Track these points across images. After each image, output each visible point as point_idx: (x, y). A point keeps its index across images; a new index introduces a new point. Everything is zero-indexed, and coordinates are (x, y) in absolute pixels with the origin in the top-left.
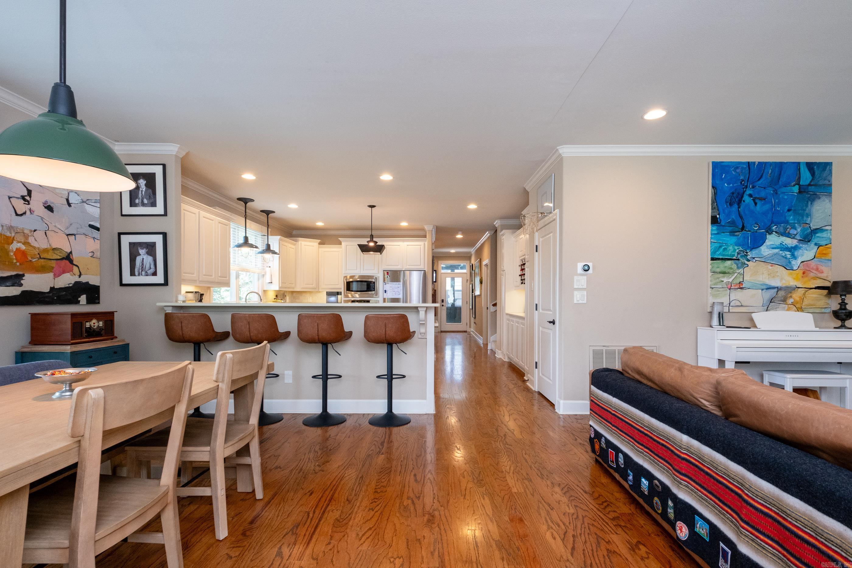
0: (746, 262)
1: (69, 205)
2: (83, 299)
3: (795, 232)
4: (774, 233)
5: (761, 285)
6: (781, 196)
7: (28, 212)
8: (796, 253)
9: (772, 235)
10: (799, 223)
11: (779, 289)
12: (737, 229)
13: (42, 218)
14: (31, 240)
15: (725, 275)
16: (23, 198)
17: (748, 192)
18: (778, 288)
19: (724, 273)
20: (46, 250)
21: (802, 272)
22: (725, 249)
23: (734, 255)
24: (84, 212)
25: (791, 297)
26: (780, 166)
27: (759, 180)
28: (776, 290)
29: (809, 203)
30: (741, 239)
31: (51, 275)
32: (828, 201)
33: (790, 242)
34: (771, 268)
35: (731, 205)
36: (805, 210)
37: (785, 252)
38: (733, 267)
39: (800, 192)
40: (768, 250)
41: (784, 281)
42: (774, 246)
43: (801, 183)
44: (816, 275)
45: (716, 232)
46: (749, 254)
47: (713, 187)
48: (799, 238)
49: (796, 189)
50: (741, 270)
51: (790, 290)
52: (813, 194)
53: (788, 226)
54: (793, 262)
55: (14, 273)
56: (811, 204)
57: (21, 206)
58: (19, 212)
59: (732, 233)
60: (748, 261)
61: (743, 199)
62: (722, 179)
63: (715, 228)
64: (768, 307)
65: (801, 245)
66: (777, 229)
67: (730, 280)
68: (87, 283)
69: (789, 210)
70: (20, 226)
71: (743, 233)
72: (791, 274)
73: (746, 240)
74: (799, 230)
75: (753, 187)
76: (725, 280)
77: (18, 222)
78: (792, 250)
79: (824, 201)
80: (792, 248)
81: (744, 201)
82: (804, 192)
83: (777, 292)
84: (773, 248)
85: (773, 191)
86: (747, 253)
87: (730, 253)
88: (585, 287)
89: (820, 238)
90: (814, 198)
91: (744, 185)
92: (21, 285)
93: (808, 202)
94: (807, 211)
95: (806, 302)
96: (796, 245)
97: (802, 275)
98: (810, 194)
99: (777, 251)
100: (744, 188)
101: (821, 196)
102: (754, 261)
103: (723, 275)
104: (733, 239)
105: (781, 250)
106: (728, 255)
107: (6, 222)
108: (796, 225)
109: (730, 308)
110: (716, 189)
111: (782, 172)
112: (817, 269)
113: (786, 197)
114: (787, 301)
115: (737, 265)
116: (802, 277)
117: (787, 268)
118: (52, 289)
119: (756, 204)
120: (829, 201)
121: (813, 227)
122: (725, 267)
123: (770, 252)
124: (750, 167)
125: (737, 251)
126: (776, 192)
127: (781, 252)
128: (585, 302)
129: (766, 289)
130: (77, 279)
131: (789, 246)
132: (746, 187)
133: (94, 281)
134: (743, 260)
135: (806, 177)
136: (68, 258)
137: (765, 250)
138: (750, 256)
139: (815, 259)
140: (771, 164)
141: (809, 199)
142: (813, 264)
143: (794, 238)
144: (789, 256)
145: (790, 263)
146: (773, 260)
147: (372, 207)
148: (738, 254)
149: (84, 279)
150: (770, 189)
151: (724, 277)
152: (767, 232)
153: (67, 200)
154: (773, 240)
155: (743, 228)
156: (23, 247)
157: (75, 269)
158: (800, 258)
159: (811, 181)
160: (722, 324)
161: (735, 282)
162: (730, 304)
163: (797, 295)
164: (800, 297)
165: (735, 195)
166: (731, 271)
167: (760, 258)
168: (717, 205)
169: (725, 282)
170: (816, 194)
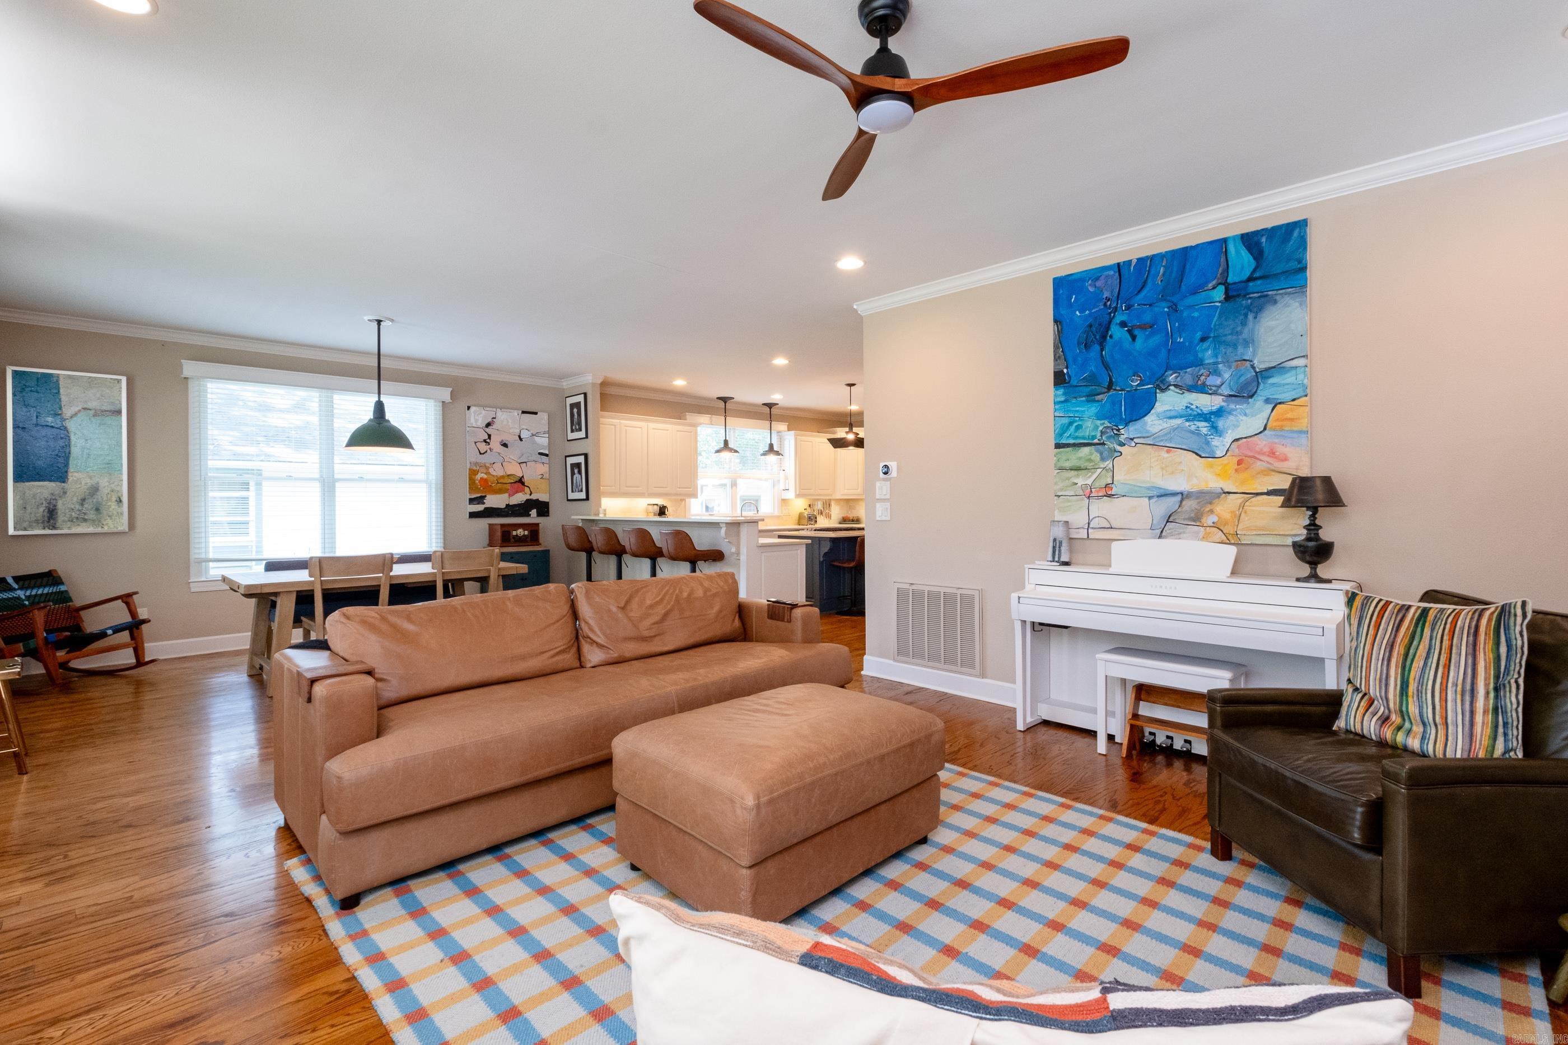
0: (1118, 448)
1: (521, 439)
2: (534, 512)
3: (1218, 381)
4: (1172, 388)
5: (1148, 489)
6: (1185, 314)
7: (489, 451)
8: (1221, 423)
9: (1168, 393)
10: (1227, 362)
11: (1183, 496)
12: (1099, 389)
13: (499, 453)
14: (491, 470)
15: (1080, 472)
16: (485, 441)
17: (1119, 318)
18: (1182, 494)
19: (1078, 469)
20: (502, 477)
21: (1235, 460)
22: (1078, 428)
23: (1094, 437)
24: (535, 443)
25: (1212, 511)
26: (1183, 257)
27: (1139, 292)
28: (1178, 498)
29: (1251, 316)
30: (1108, 406)
31: (506, 495)
32: (1297, 304)
33: (1204, 402)
34: (1166, 455)
35: (1087, 346)
36: (1240, 333)
37: (1196, 423)
38: (1093, 457)
39: (1228, 298)
40: (1161, 422)
41: (1195, 481)
42: (1173, 414)
43: (1230, 280)
44: (1269, 466)
45: (1062, 399)
46: (1122, 431)
47: (1056, 321)
48: (1227, 392)
49: (1219, 294)
50: (1108, 462)
51: (1208, 498)
52: (1259, 297)
53: (1202, 371)
54: (1216, 442)
55: (479, 495)
56: (1255, 318)
57: (483, 447)
58: (482, 452)
59: (1091, 397)
60: (1122, 444)
61: (1110, 333)
62: (1070, 305)
63: (1061, 392)
64: (1162, 532)
65: (1232, 406)
66: (1179, 379)
67: (1089, 482)
68: (537, 500)
69: (1203, 339)
70: (483, 462)
71: (1110, 396)
72: (1211, 466)
73: (1117, 407)
74: (1227, 376)
75: (1128, 308)
76: (1080, 481)
77: (482, 459)
78: (1211, 417)
79: (1287, 306)
80: (1212, 413)
81: (1111, 337)
82: (1238, 296)
83: (1181, 502)
84: (1170, 418)
85: (1168, 307)
86: (1118, 430)
87: (1087, 434)
88: (888, 497)
89: (1274, 387)
90: (1262, 303)
91: (1110, 308)
92: (484, 503)
93: (1246, 316)
94: (1245, 334)
95: (1246, 522)
96: (1221, 407)
97: (1236, 466)
98: (1250, 298)
99: (1179, 421)
100: (1110, 313)
101: (1278, 298)
102: (1134, 444)
103: (1076, 473)
104: (1093, 409)
105: (1187, 420)
106: (1084, 438)
107: (473, 460)
108: (1220, 366)
109: (1090, 530)
110: (1060, 323)
111: (1188, 266)
112: (1272, 453)
113: (1196, 314)
114: (1203, 520)
115: (1101, 454)
116: (1236, 470)
117: (1200, 453)
118: (508, 506)
119: (1134, 338)
120: (1301, 305)
121: (1260, 366)
122: (1080, 458)
123: (1165, 425)
124: (1122, 271)
125: (1101, 428)
126: (1174, 308)
127: (1187, 424)
128: (888, 518)
129: (1158, 496)
130: (528, 497)
131: (1206, 410)
132: (1115, 309)
133: (543, 497)
134: (1111, 444)
135: (1242, 263)
136: (521, 481)
137: (1153, 423)
138: (1125, 436)
139: (1266, 432)
140: (1162, 256)
141: (1249, 308)
142: (1262, 443)
143: (1215, 393)
144: (1204, 431)
145: (1208, 443)
146: (1171, 440)
147: (851, 385)
148: (1102, 433)
149: (534, 497)
150: (1164, 304)
151: (1078, 476)
152: (1158, 387)
153: (519, 437)
154: (1168, 401)
155: (1110, 388)
156: (485, 476)
157: (527, 490)
158: (1230, 432)
159: (1254, 271)
160: (1056, 559)
161: (1097, 484)
162: (1089, 524)
163: (1224, 509)
164: (1232, 512)
165: (1094, 329)
166: (1090, 465)
167: (1144, 437)
168: (1063, 351)
169: (1079, 484)
170: (1267, 296)
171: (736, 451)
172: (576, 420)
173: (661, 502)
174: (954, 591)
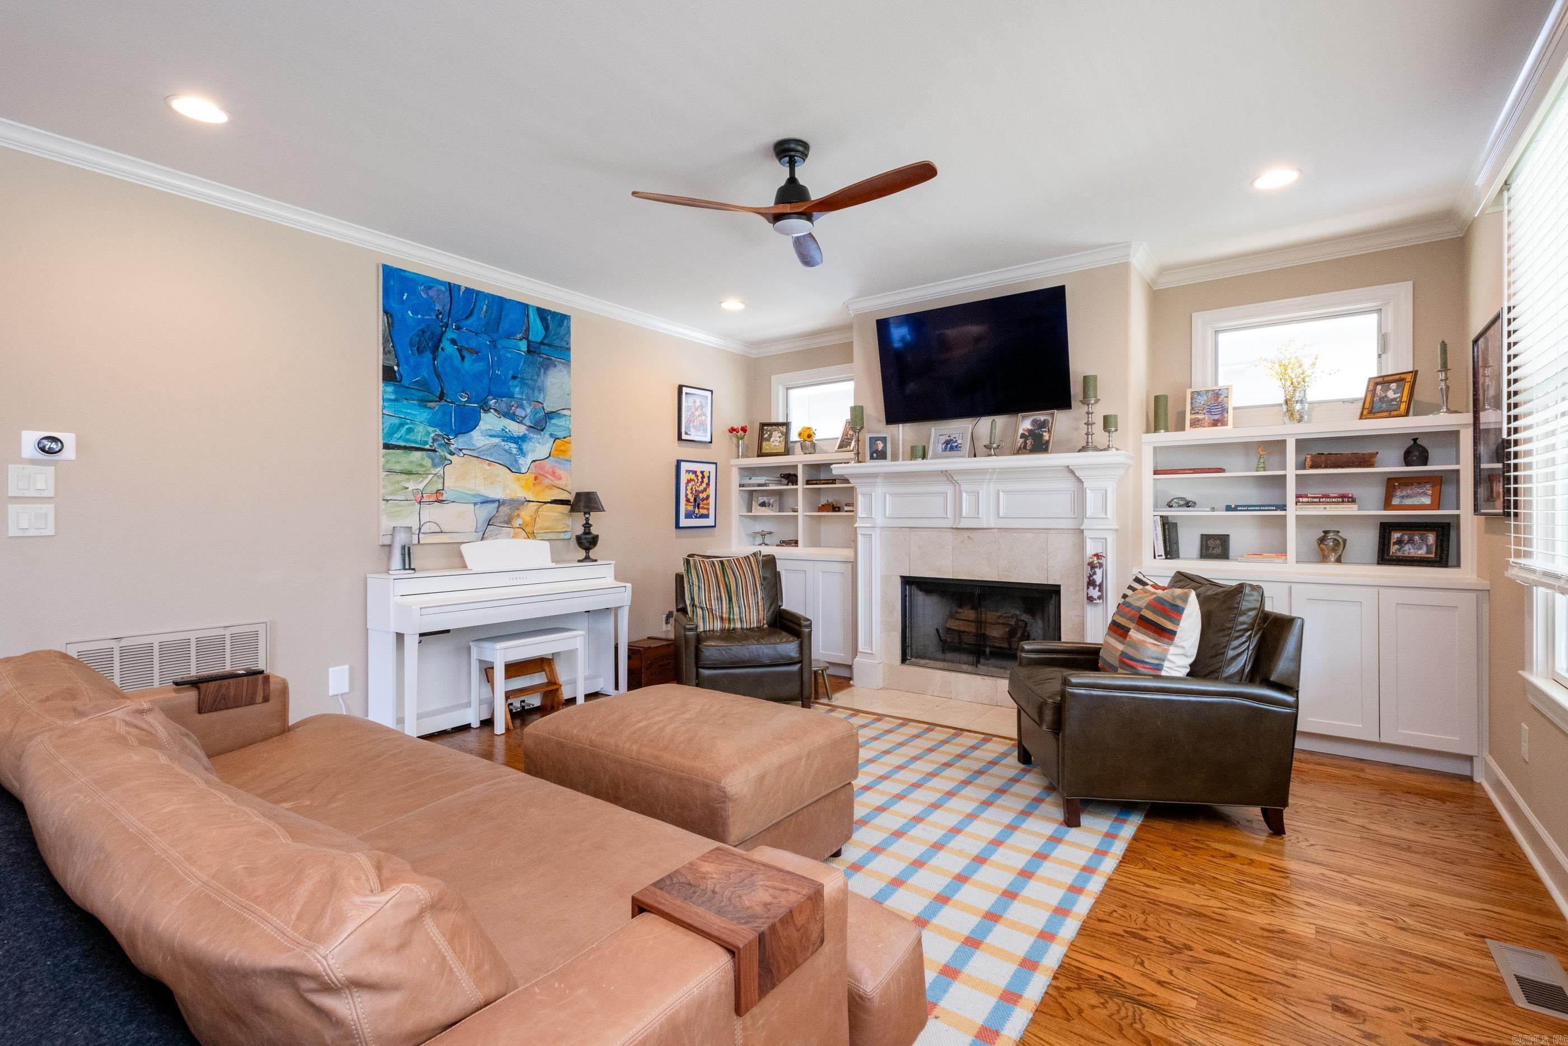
0: (449, 456)
3: (523, 414)
4: (492, 411)
5: (474, 496)
6: (502, 352)
8: (524, 447)
9: (489, 414)
10: (528, 399)
11: (500, 503)
12: (431, 397)
15: (411, 476)
17: (450, 334)
18: (499, 501)
19: (409, 473)
21: (533, 476)
22: (410, 431)
23: (426, 443)
25: (518, 515)
26: (500, 303)
27: (467, 318)
28: (496, 504)
29: (542, 371)
30: (439, 415)
32: (566, 372)
33: (516, 429)
34: (488, 468)
35: (420, 351)
36: (536, 381)
37: (509, 444)
38: (424, 463)
39: (529, 351)
40: (483, 438)
41: (508, 491)
42: (493, 433)
43: (530, 338)
44: (551, 482)
45: (393, 397)
46: (452, 441)
47: (386, 312)
48: (529, 424)
49: (523, 346)
50: (439, 469)
51: (517, 504)
52: (547, 359)
53: (513, 403)
54: (521, 461)
56: (545, 373)
59: (423, 403)
60: (452, 454)
61: (441, 346)
62: (402, 302)
63: (390, 389)
64: (484, 534)
65: (531, 435)
66: (497, 404)
67: (421, 487)
69: (514, 377)
71: (443, 405)
72: (518, 479)
73: (447, 418)
74: (528, 411)
75: (458, 328)
76: (412, 486)
78: (519, 440)
79: (561, 371)
80: (519, 438)
81: (443, 349)
82: (535, 352)
83: (498, 508)
84: (491, 436)
85: (490, 342)
86: (449, 440)
87: (419, 438)
88: (49, 493)
89: (555, 425)
90: (547, 365)
91: (442, 322)
93: (540, 370)
94: (539, 383)
95: (539, 523)
96: (525, 435)
97: (534, 481)
98: (542, 357)
99: (497, 440)
100: (442, 327)
101: (556, 363)
102: (462, 455)
103: (407, 476)
104: (423, 415)
105: (503, 441)
106: (415, 442)
108: (524, 402)
109: (421, 535)
110: (391, 316)
111: (503, 313)
112: (553, 474)
113: (509, 355)
114: (513, 523)
115: (433, 460)
116: (534, 484)
117: (512, 469)
119: (463, 358)
120: (568, 373)
121: (548, 409)
122: (411, 462)
123: (487, 442)
124: (452, 292)
125: (432, 435)
126: (494, 342)
127: (503, 443)
128: (50, 531)
129: (482, 503)
131: (515, 435)
132: (447, 325)
134: (442, 452)
135: (537, 331)
137: (478, 438)
138: (455, 446)
139: (550, 458)
140: (487, 296)
141: (542, 365)
142: (548, 464)
143: (520, 422)
144: (514, 451)
145: (516, 461)
146: (491, 455)
148: (434, 440)
150: (486, 337)
151: (409, 480)
152: (482, 407)
154: (490, 421)
155: (442, 397)
158: (530, 454)
159: (544, 339)
160: (407, 567)
161: (428, 490)
162: (420, 529)
163: (526, 513)
164: (531, 516)
165: (427, 335)
166: (421, 470)
167: (470, 450)
168: (393, 347)
169: (410, 489)
170: (551, 359)
174: (221, 632)
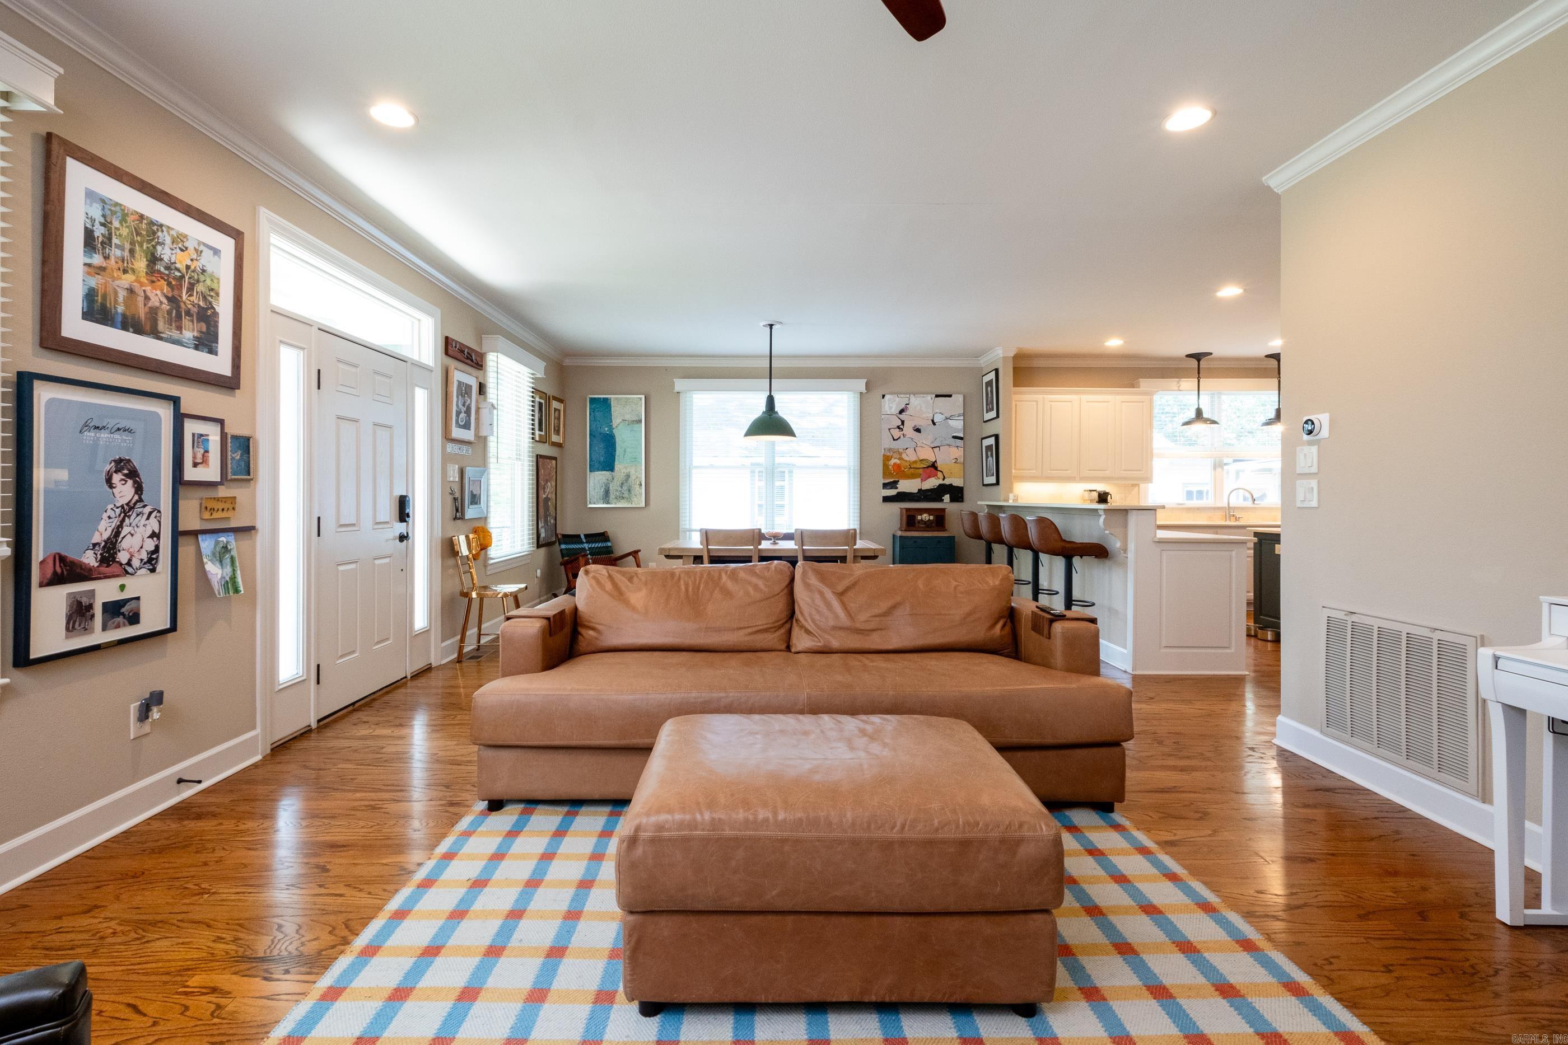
1: (934, 424)
2: (947, 498)
7: (902, 436)
13: (912, 439)
14: (904, 456)
16: (898, 427)
20: (915, 462)
24: (949, 426)
31: (919, 480)
55: (892, 480)
57: (896, 433)
58: (895, 438)
68: (951, 485)
70: (896, 447)
77: (895, 445)
88: (1314, 470)
92: (897, 488)
107: (887, 446)
118: (920, 490)
130: (941, 482)
133: (957, 482)
136: (934, 466)
149: (947, 482)
153: (933, 421)
156: (898, 462)
157: (940, 474)
171: (1214, 422)
172: (989, 399)
173: (1101, 487)
174: (1426, 633)
